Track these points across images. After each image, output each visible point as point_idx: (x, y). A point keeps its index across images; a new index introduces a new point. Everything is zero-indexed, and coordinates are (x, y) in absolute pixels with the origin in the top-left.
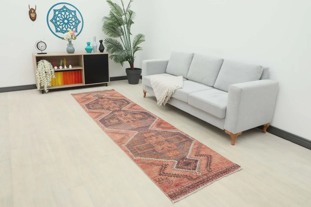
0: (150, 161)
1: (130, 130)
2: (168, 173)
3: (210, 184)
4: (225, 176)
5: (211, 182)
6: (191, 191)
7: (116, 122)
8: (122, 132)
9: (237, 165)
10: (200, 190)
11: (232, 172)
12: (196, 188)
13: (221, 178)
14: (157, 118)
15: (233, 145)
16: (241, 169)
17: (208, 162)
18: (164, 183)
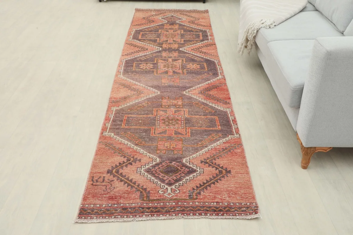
0: (122, 145)
1: (152, 87)
2: (124, 174)
3: (164, 219)
4: (211, 217)
5: (171, 217)
6: (119, 217)
7: (146, 69)
8: (137, 87)
9: (257, 207)
10: (137, 221)
11: (231, 217)
12: (132, 215)
13: (197, 217)
14: (220, 77)
15: (305, 167)
16: (257, 218)
17: (212, 180)
18: (99, 186)
